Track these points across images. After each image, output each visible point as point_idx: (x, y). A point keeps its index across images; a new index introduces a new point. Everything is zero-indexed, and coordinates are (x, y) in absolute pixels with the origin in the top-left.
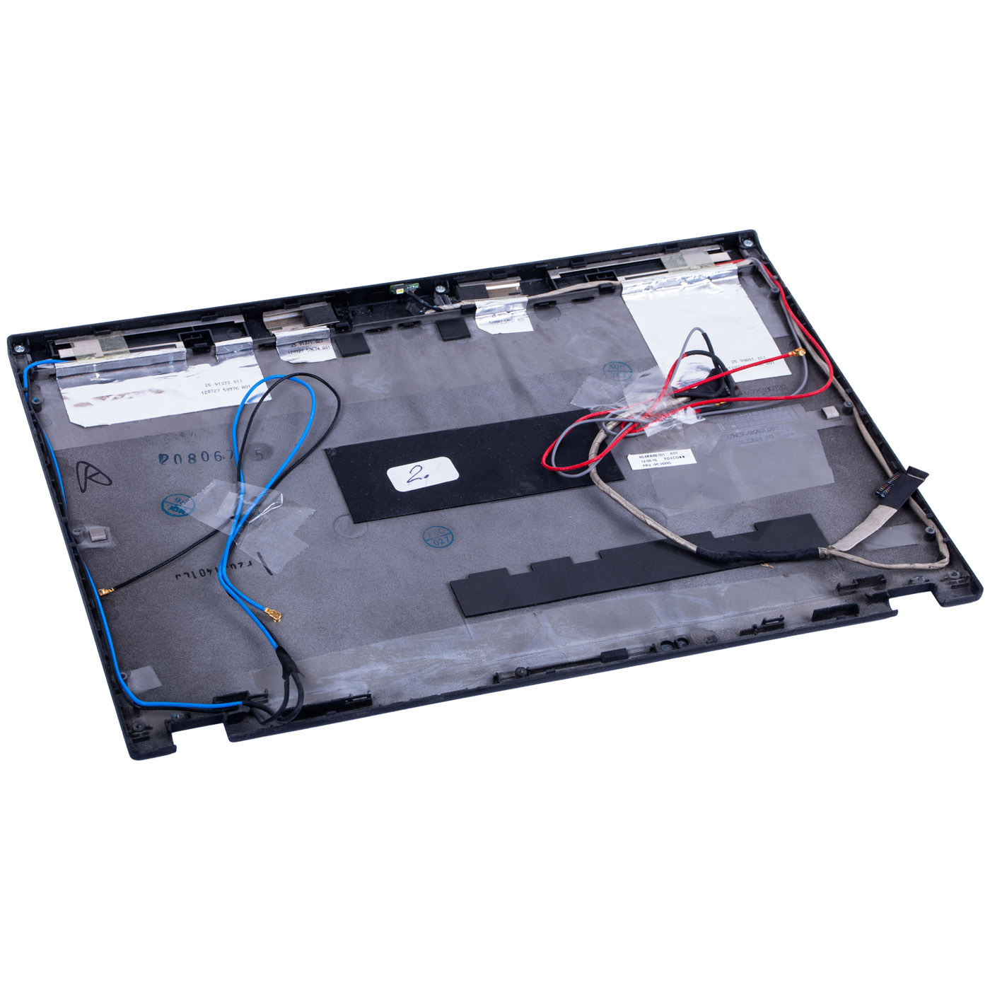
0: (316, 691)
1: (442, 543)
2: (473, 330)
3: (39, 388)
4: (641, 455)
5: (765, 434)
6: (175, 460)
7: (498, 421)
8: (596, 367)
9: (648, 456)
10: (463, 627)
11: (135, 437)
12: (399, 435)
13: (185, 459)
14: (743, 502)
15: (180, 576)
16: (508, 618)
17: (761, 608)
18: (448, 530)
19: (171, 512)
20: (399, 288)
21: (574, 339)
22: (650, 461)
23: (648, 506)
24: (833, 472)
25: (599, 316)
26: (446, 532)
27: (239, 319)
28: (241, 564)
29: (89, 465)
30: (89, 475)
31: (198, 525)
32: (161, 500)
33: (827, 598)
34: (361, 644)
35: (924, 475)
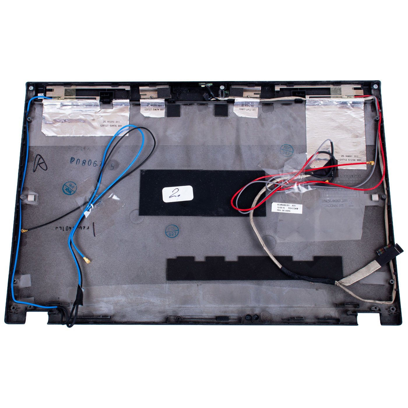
0: (91, 305)
1: (172, 235)
2: (230, 112)
3: (35, 109)
4: (278, 203)
5: (340, 203)
6: (77, 162)
7: (222, 169)
8: (278, 146)
9: (282, 205)
10: (164, 285)
11: (64, 145)
12: (176, 168)
13: (81, 162)
14: (314, 242)
15: (58, 228)
16: (186, 285)
17: (298, 305)
18: (178, 228)
19: (66, 191)
20: (203, 85)
21: (274, 127)
22: (281, 208)
23: (271, 234)
24: (363, 233)
25: (291, 115)
26: (177, 229)
27: (128, 88)
28: (84, 227)
29: (41, 157)
30: (39, 163)
31: (74, 201)
32: (64, 183)
33: (330, 307)
34: (118, 284)
35: (401, 251)
